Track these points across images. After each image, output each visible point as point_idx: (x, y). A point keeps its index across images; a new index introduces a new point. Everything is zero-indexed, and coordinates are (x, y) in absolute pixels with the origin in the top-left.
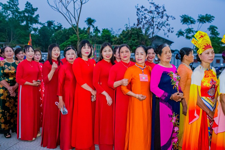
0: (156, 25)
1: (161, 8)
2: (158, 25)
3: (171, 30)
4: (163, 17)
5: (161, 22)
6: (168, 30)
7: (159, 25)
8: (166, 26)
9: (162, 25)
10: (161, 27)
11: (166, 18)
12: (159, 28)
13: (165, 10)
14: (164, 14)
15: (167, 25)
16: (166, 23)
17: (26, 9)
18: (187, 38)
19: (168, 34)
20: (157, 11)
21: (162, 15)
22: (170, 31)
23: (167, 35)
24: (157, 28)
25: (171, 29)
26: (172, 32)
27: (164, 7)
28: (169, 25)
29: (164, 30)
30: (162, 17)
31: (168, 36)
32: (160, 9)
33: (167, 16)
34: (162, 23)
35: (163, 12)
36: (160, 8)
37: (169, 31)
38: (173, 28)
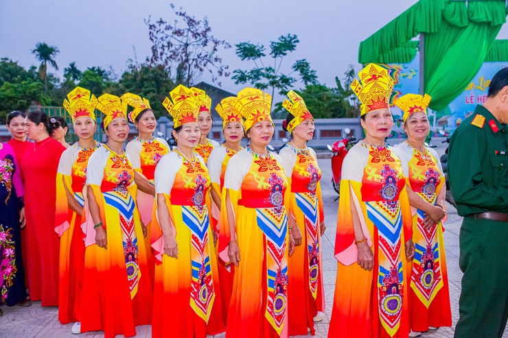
0: (193, 60)
1: (202, 24)
2: (197, 62)
3: (225, 71)
4: (208, 44)
5: (203, 55)
6: (219, 72)
7: (199, 60)
8: (215, 63)
9: (205, 61)
10: (205, 65)
11: (213, 44)
12: (199, 65)
13: (208, 29)
14: (208, 38)
15: (216, 59)
16: (214, 56)
19: (221, 79)
20: (192, 30)
21: (204, 39)
22: (224, 74)
23: (218, 81)
24: (196, 66)
25: (223, 68)
26: (228, 76)
27: (206, 21)
28: (220, 62)
29: (211, 71)
30: (205, 44)
31: (220, 84)
32: (199, 25)
33: (213, 41)
34: (206, 56)
35: (205, 32)
36: (199, 23)
37: (221, 73)
38: (227, 68)
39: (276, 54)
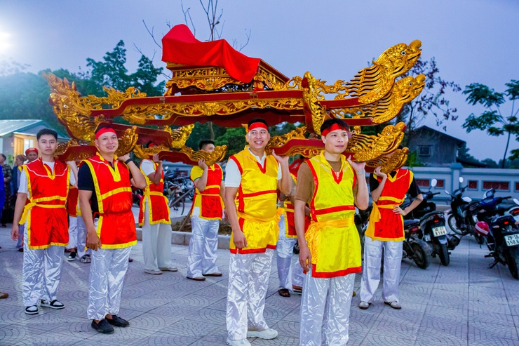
0: (417, 102)
1: (428, 65)
2: (421, 104)
3: (452, 114)
4: (433, 85)
5: (428, 97)
6: (445, 115)
7: (423, 102)
8: (441, 106)
9: (430, 103)
10: (429, 108)
11: (441, 86)
12: (424, 109)
13: (436, 70)
14: (434, 80)
15: (443, 102)
16: (441, 98)
17: (140, 71)
18: (491, 133)
19: (445, 123)
20: (417, 71)
21: (430, 81)
22: (450, 117)
23: (443, 125)
24: (420, 109)
25: (450, 111)
26: (455, 119)
27: (433, 62)
28: (447, 104)
29: (435, 114)
30: (430, 86)
31: (445, 128)
32: (425, 67)
33: (440, 83)
34: (431, 98)
35: (432, 73)
36: (425, 64)
37: (447, 116)
38: (456, 111)
39: (514, 96)
